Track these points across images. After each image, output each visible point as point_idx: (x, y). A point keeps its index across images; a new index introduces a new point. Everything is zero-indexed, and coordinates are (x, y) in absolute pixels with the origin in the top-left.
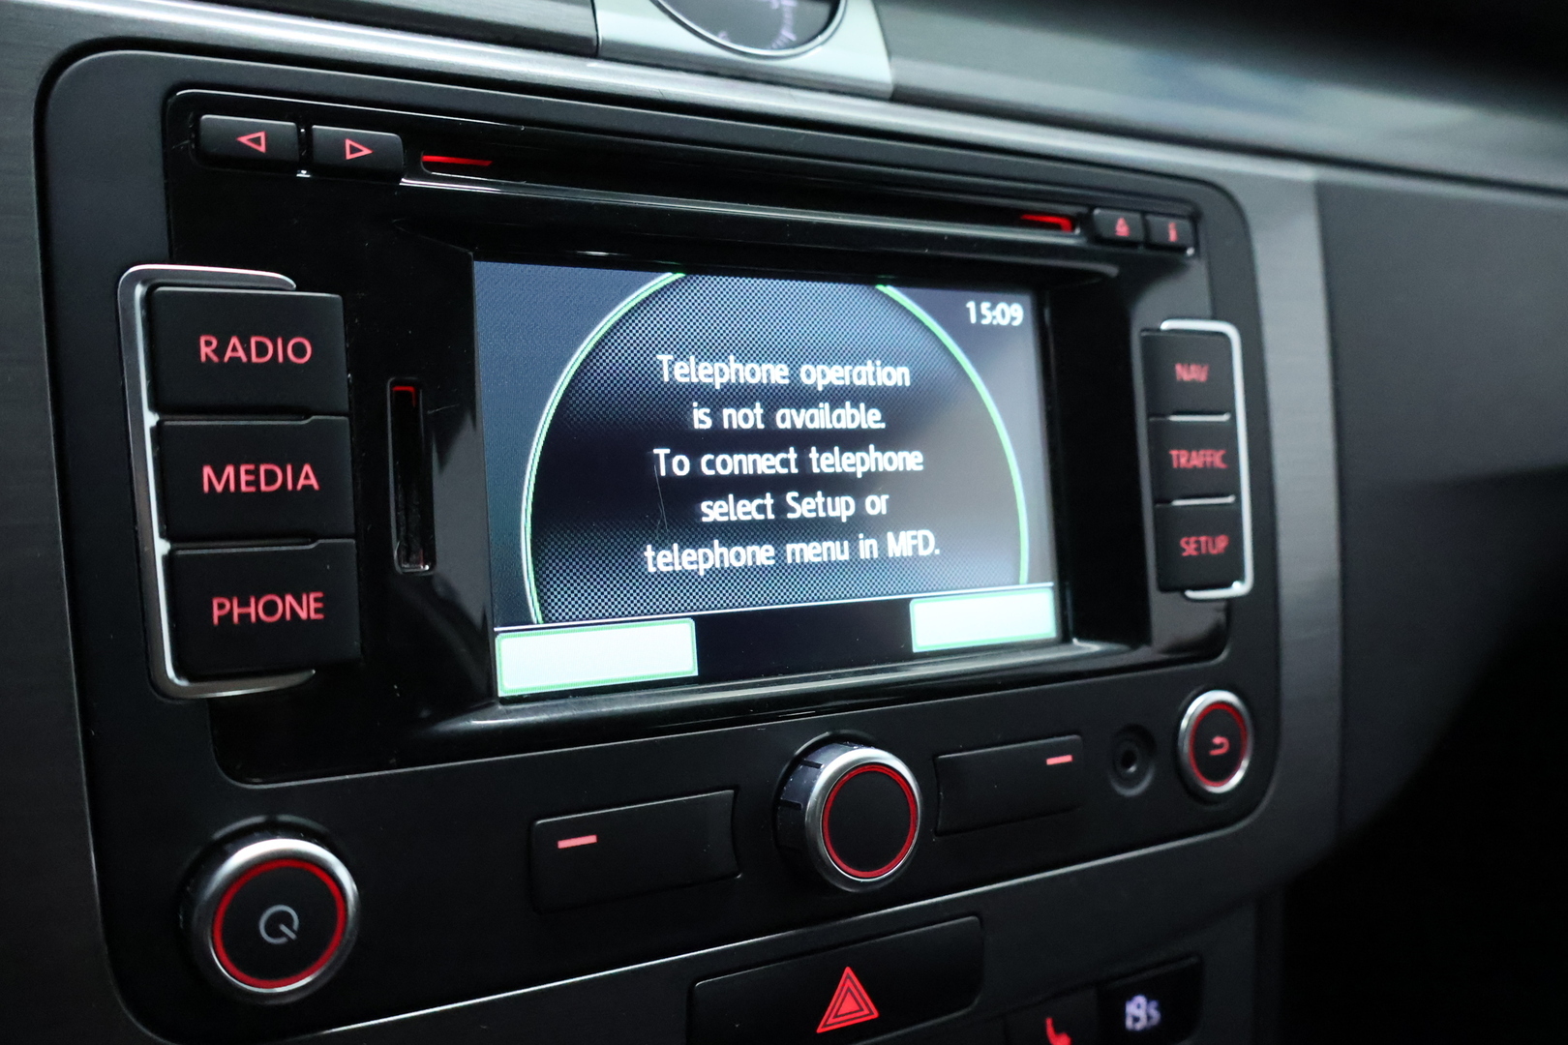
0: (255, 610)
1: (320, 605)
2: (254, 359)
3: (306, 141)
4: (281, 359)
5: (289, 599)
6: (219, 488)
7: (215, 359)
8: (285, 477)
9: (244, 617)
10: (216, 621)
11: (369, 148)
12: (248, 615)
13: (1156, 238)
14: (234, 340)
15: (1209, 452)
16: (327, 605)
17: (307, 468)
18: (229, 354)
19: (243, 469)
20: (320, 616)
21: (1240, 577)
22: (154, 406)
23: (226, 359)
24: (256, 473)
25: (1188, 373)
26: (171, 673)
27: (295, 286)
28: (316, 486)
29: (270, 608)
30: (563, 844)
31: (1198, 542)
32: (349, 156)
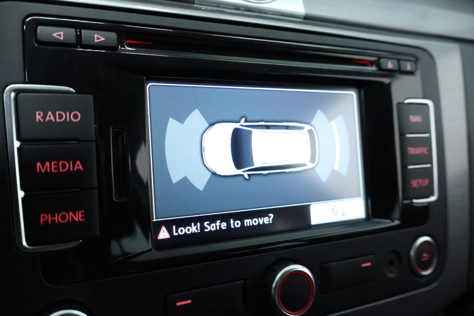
0: (57, 218)
1: (83, 215)
2: (58, 120)
3: (79, 37)
4: (68, 119)
5: (71, 213)
6: (43, 171)
7: (42, 120)
8: (69, 166)
9: (53, 221)
10: (42, 223)
11: (104, 37)
12: (55, 220)
13: (403, 69)
14: (50, 113)
15: (422, 148)
16: (86, 216)
17: (78, 162)
18: (48, 118)
19: (53, 163)
20: (83, 220)
21: (432, 194)
22: (18, 139)
23: (47, 120)
24: (58, 165)
25: (415, 119)
26: (25, 243)
27: (74, 91)
28: (82, 169)
29: (63, 218)
30: (178, 304)
31: (418, 182)
32: (96, 41)
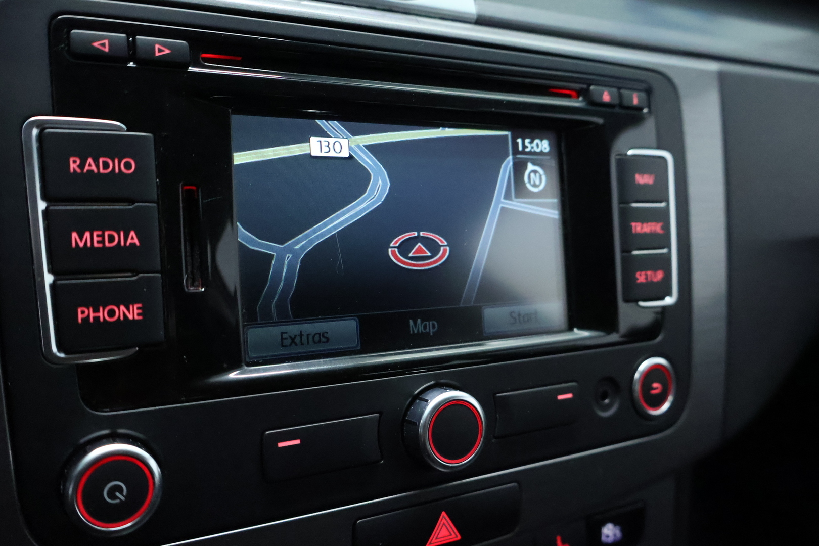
0: (103, 314)
1: (140, 311)
2: (101, 170)
3: (133, 46)
4: (117, 170)
5: (122, 308)
6: (81, 245)
7: (78, 170)
8: (119, 238)
9: (96, 319)
10: (80, 321)
11: (168, 49)
12: (99, 317)
13: (626, 103)
14: (90, 160)
15: (653, 224)
16: (144, 312)
17: (132, 233)
18: (87, 168)
19: (95, 234)
20: (140, 318)
21: (669, 293)
22: (44, 198)
23: (85, 170)
24: (103, 236)
25: (642, 179)
26: (54, 349)
27: (126, 129)
28: (138, 244)
29: (111, 313)
30: (281, 445)
31: (646, 275)
32: (157, 54)
